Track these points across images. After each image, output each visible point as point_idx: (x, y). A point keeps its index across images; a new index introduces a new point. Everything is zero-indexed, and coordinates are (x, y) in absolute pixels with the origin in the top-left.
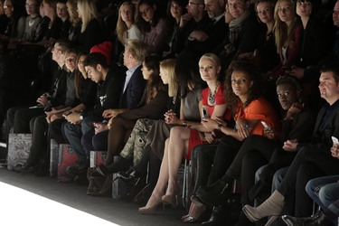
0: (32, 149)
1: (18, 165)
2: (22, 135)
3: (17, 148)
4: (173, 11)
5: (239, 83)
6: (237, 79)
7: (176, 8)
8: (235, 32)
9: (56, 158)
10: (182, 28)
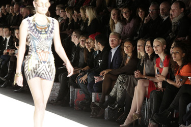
0: (60, 91)
1: (52, 100)
4: (139, 14)
7: (141, 12)
8: (175, 26)
9: (73, 96)
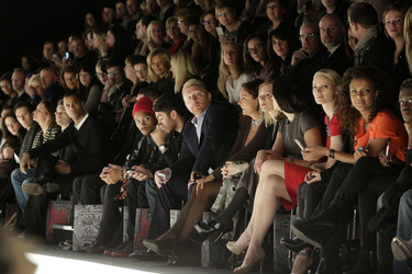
1: (85, 245)
2: (91, 207)
3: (84, 223)
5: (361, 94)
6: (358, 90)
10: (295, 67)
